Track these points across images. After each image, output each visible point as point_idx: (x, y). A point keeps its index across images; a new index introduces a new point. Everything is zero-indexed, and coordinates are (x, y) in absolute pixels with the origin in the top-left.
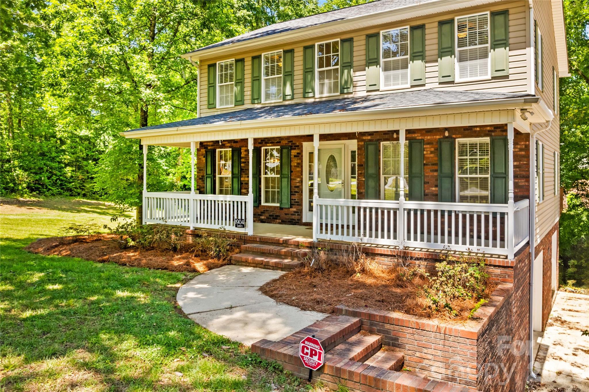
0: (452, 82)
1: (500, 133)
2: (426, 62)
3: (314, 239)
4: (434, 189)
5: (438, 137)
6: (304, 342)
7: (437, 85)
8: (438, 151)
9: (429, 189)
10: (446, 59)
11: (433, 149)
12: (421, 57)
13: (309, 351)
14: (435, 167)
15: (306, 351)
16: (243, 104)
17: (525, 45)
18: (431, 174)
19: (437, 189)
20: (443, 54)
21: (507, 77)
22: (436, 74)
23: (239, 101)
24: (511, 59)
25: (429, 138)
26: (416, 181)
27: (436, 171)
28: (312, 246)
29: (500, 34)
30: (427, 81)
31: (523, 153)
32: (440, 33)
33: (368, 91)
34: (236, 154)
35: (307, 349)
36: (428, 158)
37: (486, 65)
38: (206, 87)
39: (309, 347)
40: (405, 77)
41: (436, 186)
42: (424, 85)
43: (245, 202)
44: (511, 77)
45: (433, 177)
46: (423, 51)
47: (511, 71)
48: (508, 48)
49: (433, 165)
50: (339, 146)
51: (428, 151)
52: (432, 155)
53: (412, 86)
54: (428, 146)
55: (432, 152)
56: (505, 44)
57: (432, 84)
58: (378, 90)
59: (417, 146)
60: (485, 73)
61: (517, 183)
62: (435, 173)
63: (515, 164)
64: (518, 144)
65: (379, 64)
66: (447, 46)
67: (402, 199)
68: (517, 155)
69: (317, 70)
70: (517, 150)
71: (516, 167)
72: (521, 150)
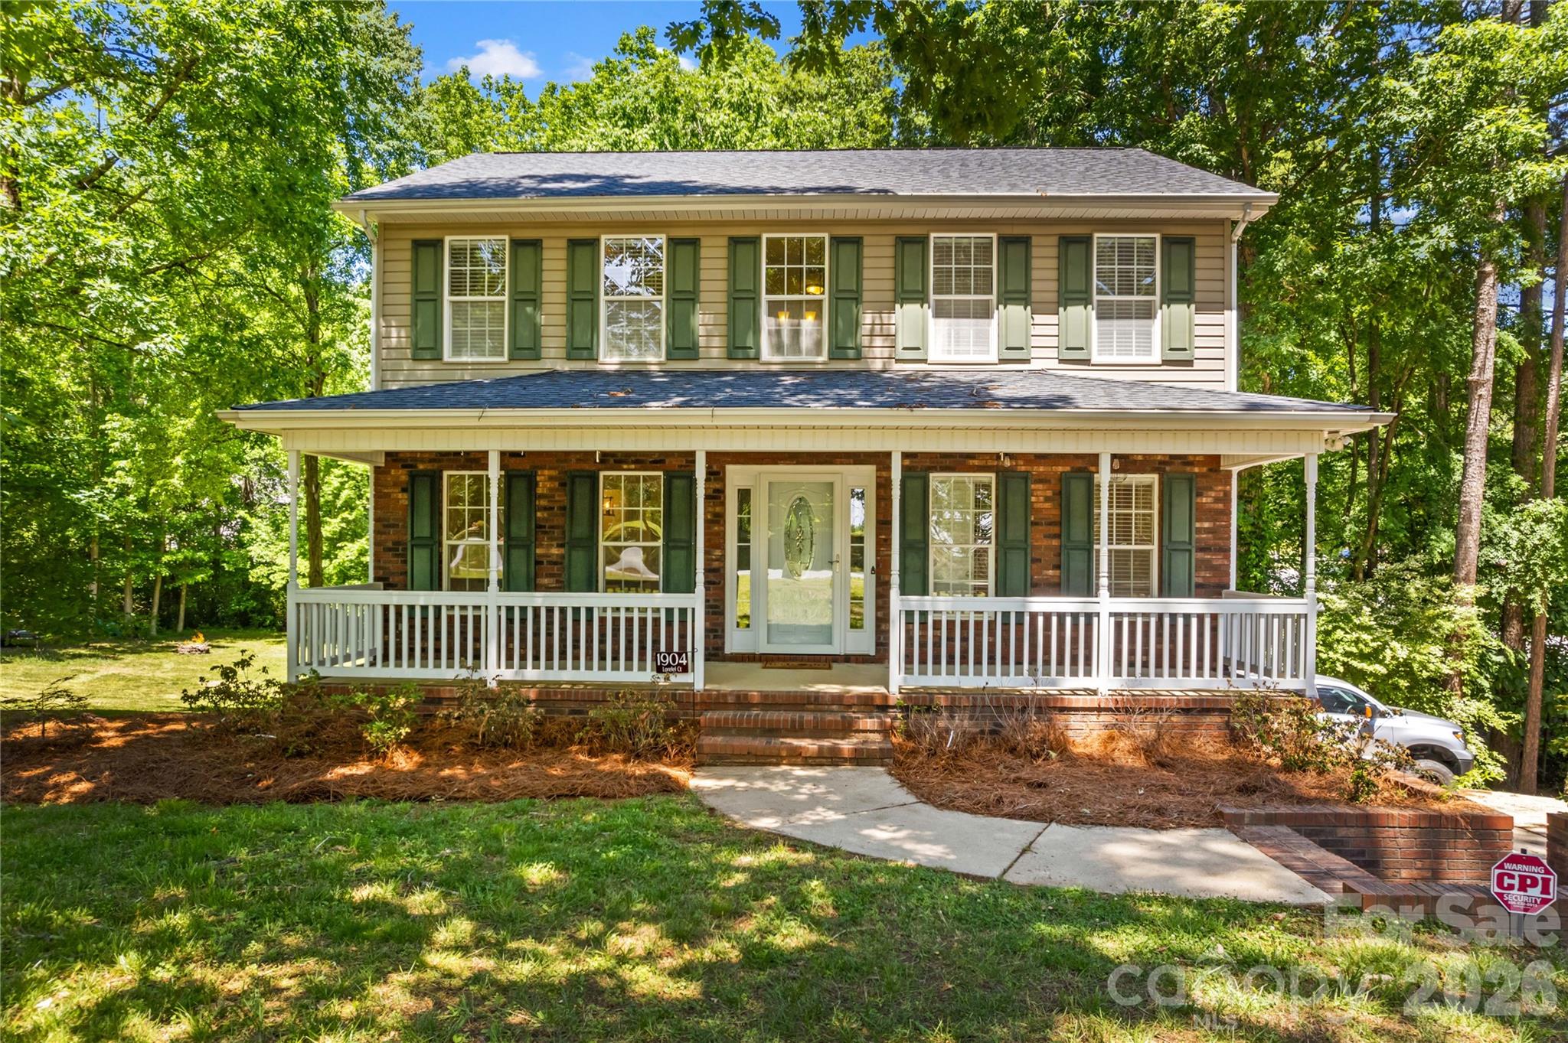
0: (1087, 362)
1: (1181, 468)
2: (1034, 313)
3: (894, 689)
4: (1051, 572)
5: (1060, 469)
6: (1501, 867)
7: (1055, 364)
8: (1061, 497)
9: (1040, 574)
10: (1076, 312)
11: (1049, 493)
12: (1023, 301)
13: (1516, 882)
14: (1055, 530)
15: (1507, 881)
16: (539, 359)
17: (1222, 306)
18: (1046, 542)
19: (1057, 572)
20: (1070, 300)
21: (1189, 363)
22: (1054, 342)
23: (529, 351)
24: (1198, 331)
25: (1041, 469)
26: (1016, 559)
27: (1058, 536)
29: (1180, 283)
30: (1035, 353)
31: (1221, 506)
32: (1062, 259)
33: (899, 361)
34: (520, 486)
35: (1512, 877)
36: (1040, 510)
37: (1149, 334)
39: (1516, 874)
40: (982, 339)
41: (1058, 567)
42: (1027, 361)
44: (1197, 365)
45: (1047, 548)
46: (1027, 291)
47: (1198, 353)
48: (1193, 309)
49: (1050, 524)
50: (828, 479)
51: (1040, 497)
52: (1048, 505)
53: (1002, 361)
54: (1040, 486)
55: (1047, 499)
56: (1188, 298)
57: (1044, 359)
58: (925, 361)
59: (1015, 485)
60: (1148, 351)
61: (1209, 561)
62: (1055, 542)
63: (1206, 525)
64: (1211, 489)
65: (928, 302)
66: (1077, 288)
67: (1104, 592)
68: (1210, 510)
69: (765, 298)
70: (1210, 500)
71: (1207, 531)
72: (1217, 500)
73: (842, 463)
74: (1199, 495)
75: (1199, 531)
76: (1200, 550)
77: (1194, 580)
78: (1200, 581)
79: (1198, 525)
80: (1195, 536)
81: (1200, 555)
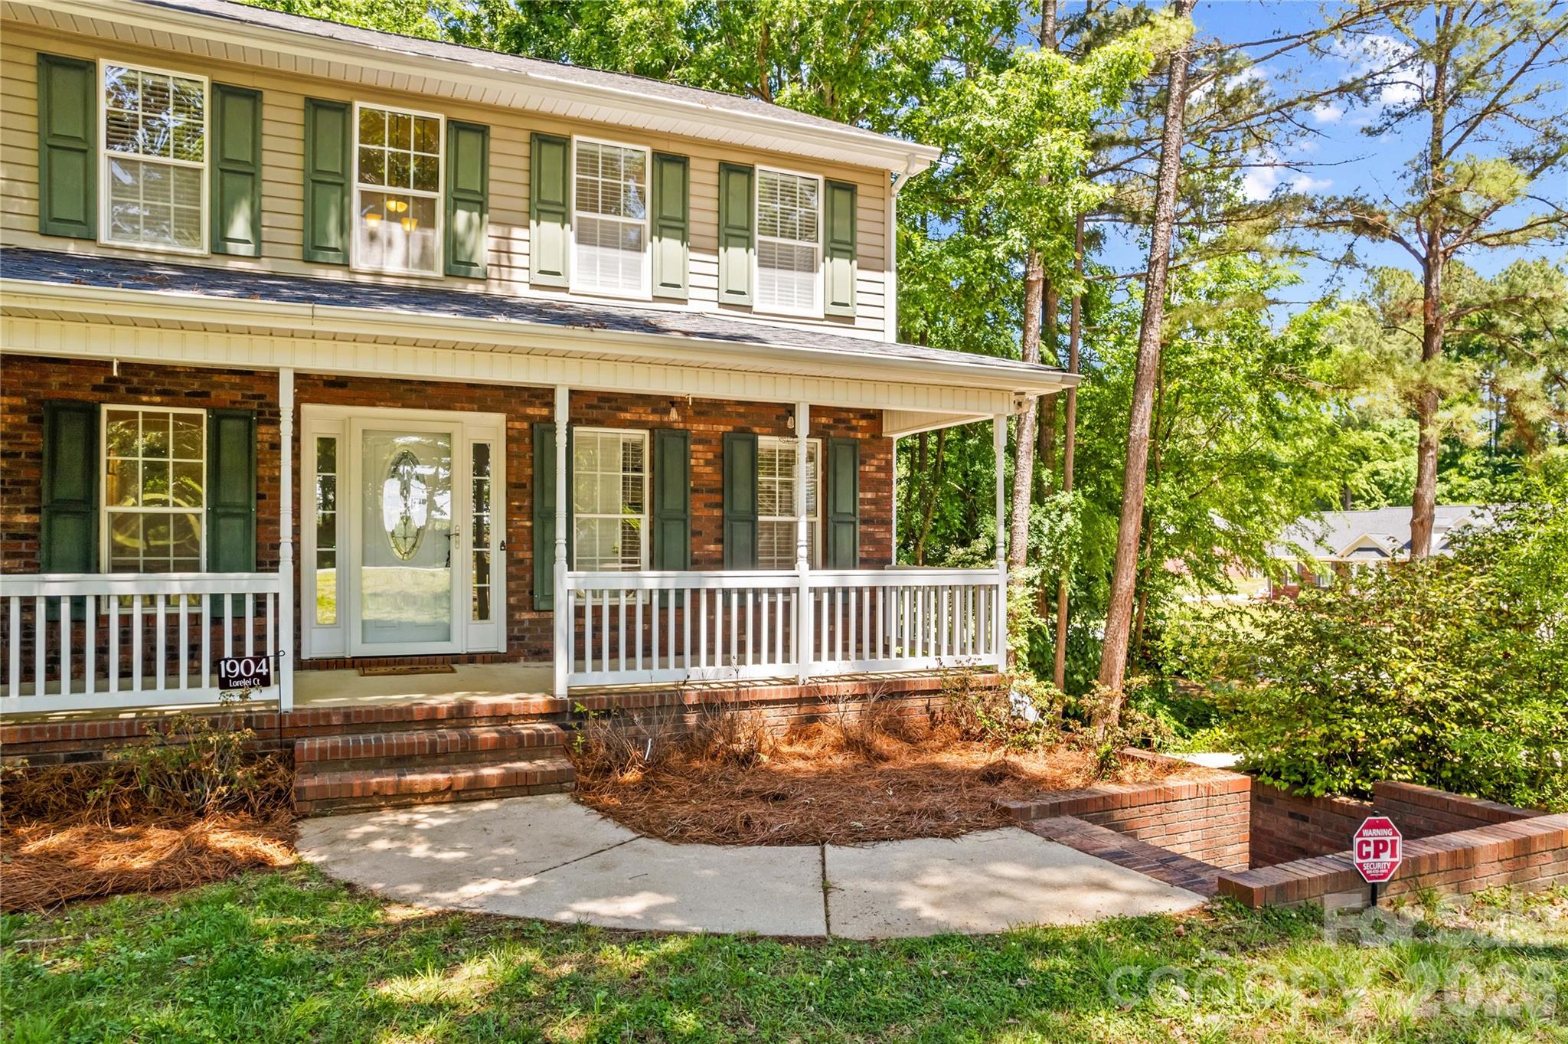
0: (748, 308)
1: (844, 433)
2: (692, 248)
3: (561, 691)
4: (712, 547)
5: (722, 428)
6: (1360, 835)
7: (714, 308)
8: (724, 460)
9: (700, 548)
10: (736, 255)
11: (710, 456)
12: (680, 233)
13: (1371, 849)
14: (717, 498)
15: (1365, 849)
17: (881, 263)
18: (706, 512)
19: (719, 547)
20: (731, 240)
21: (850, 320)
24: (861, 286)
25: (702, 427)
26: (675, 530)
27: (721, 505)
29: (841, 230)
30: (693, 293)
31: (882, 475)
32: (723, 188)
33: (533, 286)
35: (1368, 844)
36: (700, 475)
37: (813, 286)
39: (1371, 840)
40: (634, 270)
41: (720, 541)
42: (684, 301)
44: (859, 322)
45: (709, 519)
46: (684, 220)
47: (861, 310)
48: (855, 263)
49: (711, 491)
50: (444, 429)
51: (700, 459)
52: (708, 470)
53: (657, 299)
54: (700, 447)
55: (708, 463)
56: (850, 252)
57: (703, 303)
58: (565, 289)
59: (673, 445)
60: (811, 303)
61: (872, 534)
62: (717, 513)
63: (869, 495)
64: (874, 457)
65: (569, 222)
66: (738, 224)
67: (803, 564)
68: (873, 480)
69: (357, 187)
70: (872, 468)
71: (871, 502)
72: (879, 469)
73: (462, 409)
74: (863, 463)
75: (863, 501)
76: (864, 522)
77: (859, 555)
78: (864, 555)
79: (861, 495)
80: (859, 507)
81: (864, 528)
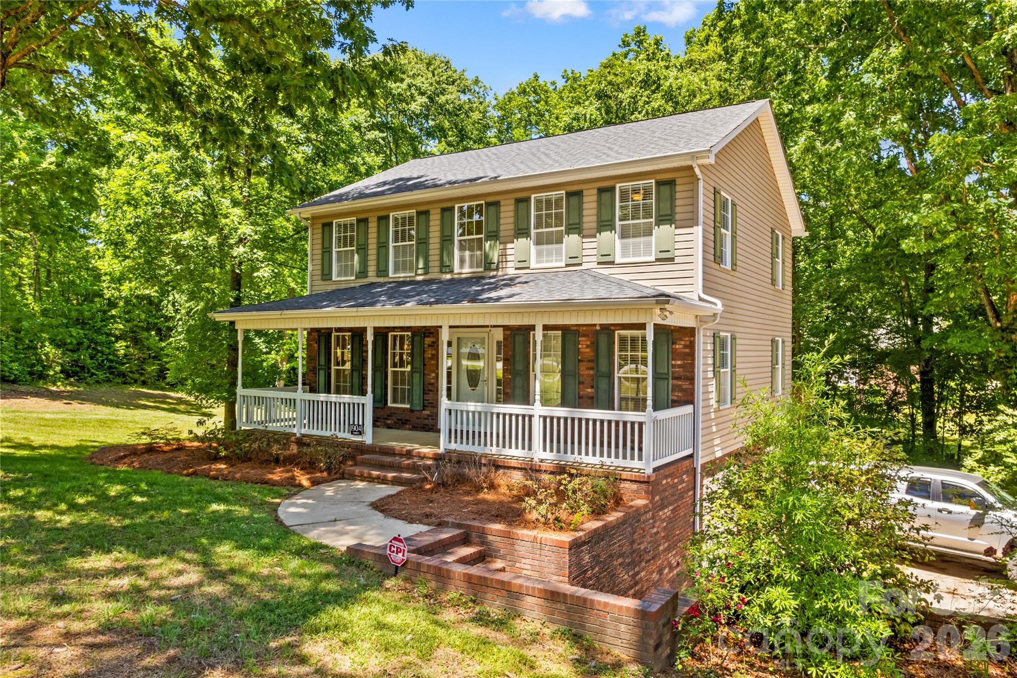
0: (612, 263)
2: (583, 237)
4: (589, 390)
5: (594, 328)
7: (595, 265)
8: (595, 346)
9: (584, 391)
10: (606, 235)
11: (589, 343)
12: (577, 231)
13: (395, 549)
14: (591, 365)
16: (367, 277)
17: (692, 222)
18: (587, 372)
19: (593, 390)
20: (603, 228)
21: (671, 260)
22: (594, 252)
23: (363, 273)
24: (677, 238)
25: (584, 328)
26: (570, 381)
27: (592, 369)
28: (438, 458)
29: (666, 208)
30: (585, 259)
31: (687, 350)
32: (599, 202)
33: (516, 269)
34: (357, 340)
36: (584, 353)
37: (650, 244)
38: (320, 252)
40: (559, 252)
41: (592, 387)
42: (580, 264)
43: (363, 405)
44: (677, 260)
45: (588, 375)
46: (580, 223)
47: (677, 253)
48: (673, 226)
49: (589, 361)
50: (482, 335)
51: (584, 345)
52: (588, 350)
53: (567, 265)
54: (584, 339)
55: (587, 346)
56: (670, 220)
57: (589, 264)
58: (528, 268)
59: (571, 339)
60: (649, 253)
61: (680, 385)
62: (591, 372)
63: (679, 362)
64: (682, 340)
65: (530, 236)
66: (606, 219)
67: (538, 402)
68: (681, 353)
69: (456, 238)
70: (681, 346)
71: (680, 366)
72: (685, 347)
74: (674, 343)
75: (674, 366)
76: (674, 378)
77: (671, 397)
78: (675, 398)
79: (673, 362)
80: (671, 369)
81: (675, 382)
